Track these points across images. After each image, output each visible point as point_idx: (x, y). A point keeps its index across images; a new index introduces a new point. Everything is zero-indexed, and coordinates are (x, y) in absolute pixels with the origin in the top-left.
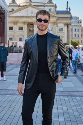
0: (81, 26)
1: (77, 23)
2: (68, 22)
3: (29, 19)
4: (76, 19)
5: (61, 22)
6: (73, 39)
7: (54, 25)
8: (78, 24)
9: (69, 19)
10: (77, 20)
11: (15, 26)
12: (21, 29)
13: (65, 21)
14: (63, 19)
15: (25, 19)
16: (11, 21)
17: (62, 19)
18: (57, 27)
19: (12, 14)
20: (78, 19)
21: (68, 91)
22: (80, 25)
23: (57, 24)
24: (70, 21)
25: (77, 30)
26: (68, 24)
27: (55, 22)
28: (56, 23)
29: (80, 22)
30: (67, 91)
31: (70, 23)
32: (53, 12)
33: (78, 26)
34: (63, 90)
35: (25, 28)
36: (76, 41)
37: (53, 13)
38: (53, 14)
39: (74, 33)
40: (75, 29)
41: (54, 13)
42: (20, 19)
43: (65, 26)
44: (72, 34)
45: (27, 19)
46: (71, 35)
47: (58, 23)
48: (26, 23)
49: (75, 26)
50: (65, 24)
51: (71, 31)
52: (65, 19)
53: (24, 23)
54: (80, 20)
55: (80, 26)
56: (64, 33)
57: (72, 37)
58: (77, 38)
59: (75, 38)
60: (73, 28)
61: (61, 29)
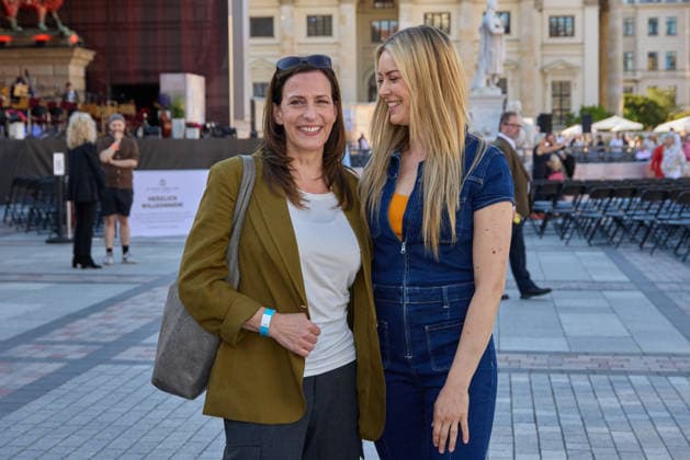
6: (636, 81)
11: (286, 9)
12: (319, 26)
18: (536, 14)
21: (594, 354)
25: (662, 27)
30: (587, 354)
34: (567, 350)
35: (342, 19)
36: (661, 94)
40: (653, 23)
43: (586, 4)
44: (634, 51)
46: (626, 58)
51: (626, 35)
56: (583, 49)
57: (629, 73)
58: (662, 74)
59: (653, 74)
60: (636, 14)
61: (561, 21)
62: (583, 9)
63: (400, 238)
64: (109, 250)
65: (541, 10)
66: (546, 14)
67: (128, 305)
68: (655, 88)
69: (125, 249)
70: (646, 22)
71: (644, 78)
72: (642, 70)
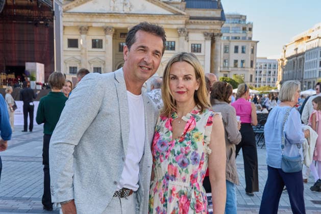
0: (250, 38)
1: (241, 32)
2: (214, 30)
3: (117, 20)
4: (240, 21)
5: (196, 29)
6: (229, 72)
7: (179, 36)
8: (244, 35)
9: (218, 21)
10: (242, 23)
11: (83, 36)
12: (97, 44)
13: (208, 27)
14: (202, 21)
15: (107, 20)
16: (72, 24)
17: (199, 21)
18: (186, 42)
19: (76, 6)
20: (245, 20)
22: (249, 36)
23: (187, 35)
24: (218, 27)
25: (240, 50)
26: (213, 34)
27: (181, 29)
28: (184, 32)
29: (248, 29)
31: (218, 32)
32: (177, 3)
33: (244, 38)
35: (106, 41)
36: (237, 78)
37: (176, 5)
38: (177, 8)
39: (233, 56)
40: (236, 48)
41: (179, 6)
42: (95, 19)
43: (206, 39)
44: (229, 59)
45: (113, 20)
46: (225, 61)
47: (188, 33)
48: (113, 28)
49: (236, 38)
50: (208, 34)
51: (225, 52)
52: (206, 21)
53: (106, 30)
54: (249, 23)
55: (247, 38)
56: (204, 58)
57: (226, 68)
58: (240, 69)
59: (235, 69)
60: (229, 44)
61: (196, 46)
62: (205, 41)
65: (188, 41)
66: (190, 43)
68: (235, 75)
70: (234, 47)
71: (232, 71)
72: (231, 67)
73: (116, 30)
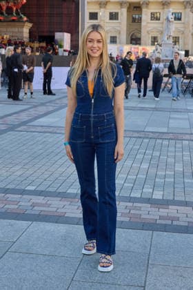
21: (175, 133)
23: (192, 7)
27: (188, 2)
28: (190, 4)
34: (166, 132)
35: (122, 14)
48: (125, 3)
53: (121, 4)
63: (91, 96)
64: (26, 94)
65: (192, 12)
67: (27, 112)
69: (32, 93)
73: (130, 4)
